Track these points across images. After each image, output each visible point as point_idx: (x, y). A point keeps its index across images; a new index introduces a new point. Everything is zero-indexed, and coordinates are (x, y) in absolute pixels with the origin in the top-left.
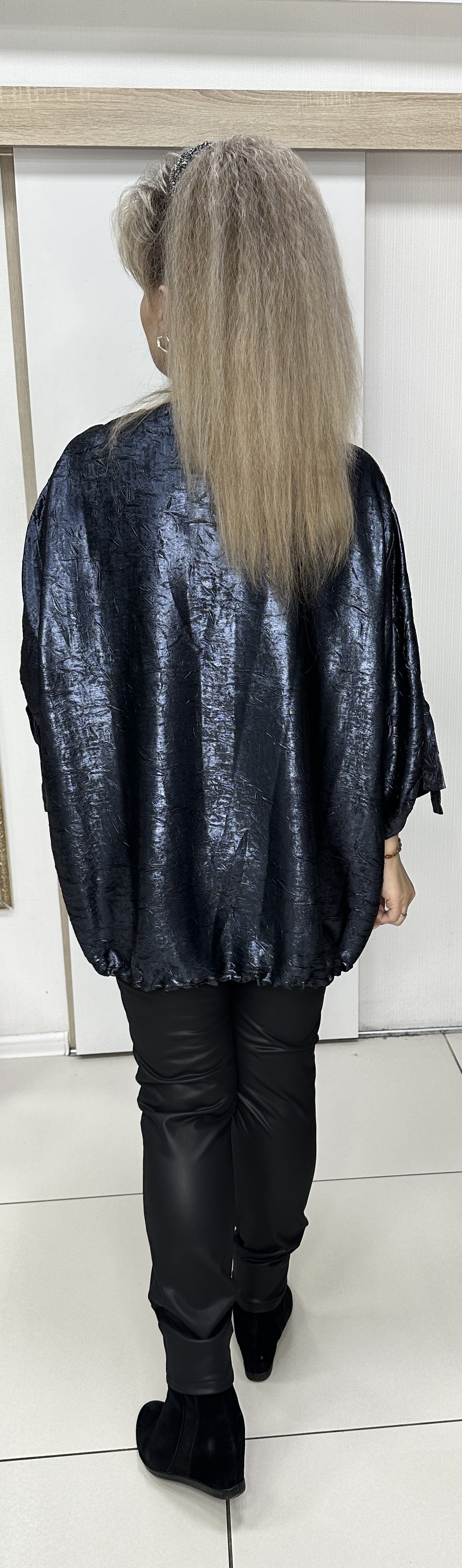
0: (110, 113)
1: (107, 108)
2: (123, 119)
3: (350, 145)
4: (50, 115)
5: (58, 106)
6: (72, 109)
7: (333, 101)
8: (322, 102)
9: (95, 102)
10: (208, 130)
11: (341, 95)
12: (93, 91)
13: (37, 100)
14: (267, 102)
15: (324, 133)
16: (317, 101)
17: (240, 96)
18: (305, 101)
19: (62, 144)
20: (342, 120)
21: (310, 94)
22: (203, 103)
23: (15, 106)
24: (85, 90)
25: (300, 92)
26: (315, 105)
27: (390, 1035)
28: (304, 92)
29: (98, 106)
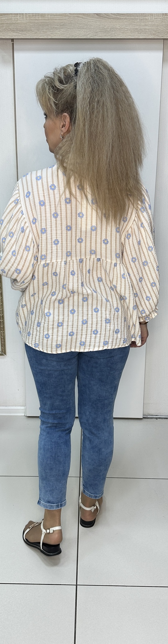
0: (58, 24)
1: (57, 22)
2: (63, 27)
3: (160, 37)
4: (33, 25)
5: (36, 21)
6: (42, 23)
7: (154, 17)
8: (149, 18)
9: (52, 19)
10: (100, 31)
11: (158, 15)
12: (51, 15)
13: (28, 19)
14: (125, 18)
15: (149, 31)
16: (147, 18)
17: (114, 16)
18: (142, 18)
19: (37, 38)
20: (157, 26)
21: (144, 15)
22: (98, 19)
23: (19, 22)
24: (48, 14)
25: (140, 14)
26: (146, 19)
27: (160, 418)
28: (142, 14)
29: (53, 21)
